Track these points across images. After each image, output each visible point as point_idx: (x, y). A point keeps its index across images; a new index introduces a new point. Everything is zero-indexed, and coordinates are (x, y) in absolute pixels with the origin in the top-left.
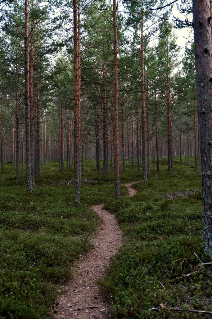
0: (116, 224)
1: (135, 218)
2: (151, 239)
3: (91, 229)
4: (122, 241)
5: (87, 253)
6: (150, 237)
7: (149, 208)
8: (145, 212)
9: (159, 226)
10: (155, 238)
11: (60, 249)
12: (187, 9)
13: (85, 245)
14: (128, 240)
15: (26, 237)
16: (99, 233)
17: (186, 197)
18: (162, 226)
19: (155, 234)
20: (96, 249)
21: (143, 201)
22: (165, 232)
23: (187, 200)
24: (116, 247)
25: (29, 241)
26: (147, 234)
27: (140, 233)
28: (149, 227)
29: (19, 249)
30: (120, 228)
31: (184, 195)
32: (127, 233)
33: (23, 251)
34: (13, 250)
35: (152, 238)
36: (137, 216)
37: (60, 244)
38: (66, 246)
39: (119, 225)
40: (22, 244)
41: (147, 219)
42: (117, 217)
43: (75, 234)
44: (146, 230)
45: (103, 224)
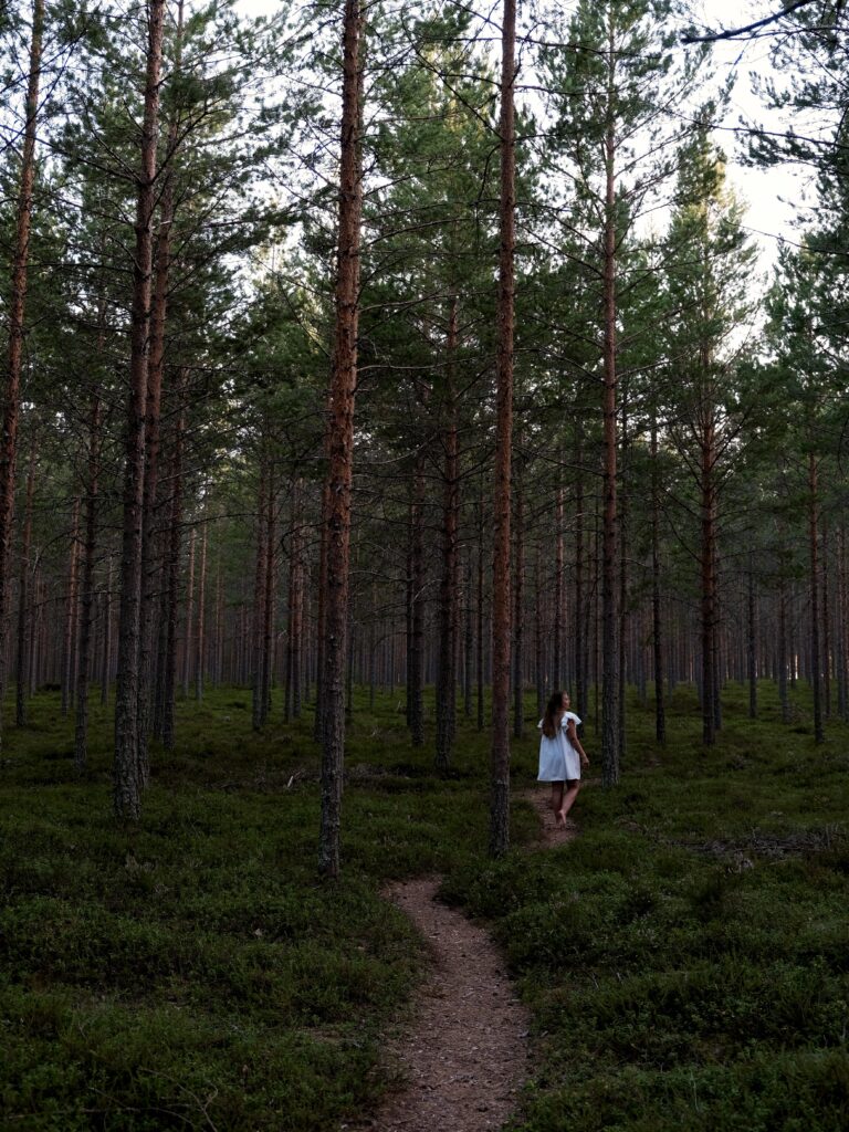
0: (497, 971)
1: (581, 951)
2: (665, 1054)
3: (388, 993)
4: (528, 1057)
5: (372, 1115)
6: (658, 1045)
7: (642, 905)
8: (624, 923)
9: (695, 993)
10: (684, 1052)
11: (249, 1092)
12: (793, 95)
13: (365, 1073)
14: (557, 1054)
15: (97, 1026)
16: (426, 1014)
17: (795, 859)
18: (709, 995)
19: (679, 1031)
20: (414, 1092)
21: (610, 871)
22: (723, 1026)
23: (798, 871)
24: (501, 1090)
25: (109, 1045)
26: (642, 1027)
27: (610, 1021)
28: (654, 994)
29: (61, 1088)
30: (519, 993)
31: (786, 851)
32: (549, 1022)
33: (77, 1100)
34: (36, 1091)
35: (669, 1050)
36: (589, 941)
37: (252, 1066)
38: (279, 1075)
39: (511, 978)
40: (77, 1058)
41: (635, 953)
42: (500, 941)
43: (319, 1014)
44: (636, 1008)
45: (440, 970)
